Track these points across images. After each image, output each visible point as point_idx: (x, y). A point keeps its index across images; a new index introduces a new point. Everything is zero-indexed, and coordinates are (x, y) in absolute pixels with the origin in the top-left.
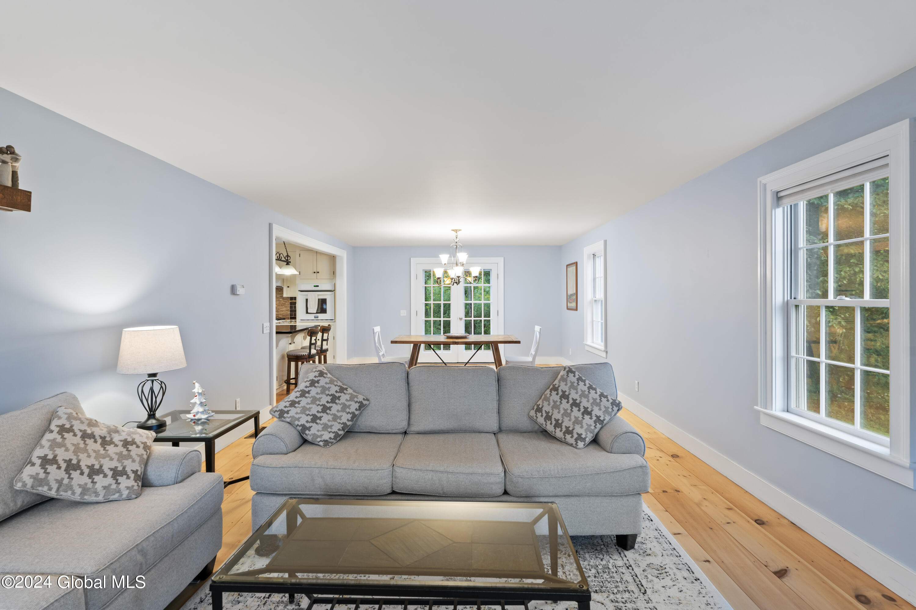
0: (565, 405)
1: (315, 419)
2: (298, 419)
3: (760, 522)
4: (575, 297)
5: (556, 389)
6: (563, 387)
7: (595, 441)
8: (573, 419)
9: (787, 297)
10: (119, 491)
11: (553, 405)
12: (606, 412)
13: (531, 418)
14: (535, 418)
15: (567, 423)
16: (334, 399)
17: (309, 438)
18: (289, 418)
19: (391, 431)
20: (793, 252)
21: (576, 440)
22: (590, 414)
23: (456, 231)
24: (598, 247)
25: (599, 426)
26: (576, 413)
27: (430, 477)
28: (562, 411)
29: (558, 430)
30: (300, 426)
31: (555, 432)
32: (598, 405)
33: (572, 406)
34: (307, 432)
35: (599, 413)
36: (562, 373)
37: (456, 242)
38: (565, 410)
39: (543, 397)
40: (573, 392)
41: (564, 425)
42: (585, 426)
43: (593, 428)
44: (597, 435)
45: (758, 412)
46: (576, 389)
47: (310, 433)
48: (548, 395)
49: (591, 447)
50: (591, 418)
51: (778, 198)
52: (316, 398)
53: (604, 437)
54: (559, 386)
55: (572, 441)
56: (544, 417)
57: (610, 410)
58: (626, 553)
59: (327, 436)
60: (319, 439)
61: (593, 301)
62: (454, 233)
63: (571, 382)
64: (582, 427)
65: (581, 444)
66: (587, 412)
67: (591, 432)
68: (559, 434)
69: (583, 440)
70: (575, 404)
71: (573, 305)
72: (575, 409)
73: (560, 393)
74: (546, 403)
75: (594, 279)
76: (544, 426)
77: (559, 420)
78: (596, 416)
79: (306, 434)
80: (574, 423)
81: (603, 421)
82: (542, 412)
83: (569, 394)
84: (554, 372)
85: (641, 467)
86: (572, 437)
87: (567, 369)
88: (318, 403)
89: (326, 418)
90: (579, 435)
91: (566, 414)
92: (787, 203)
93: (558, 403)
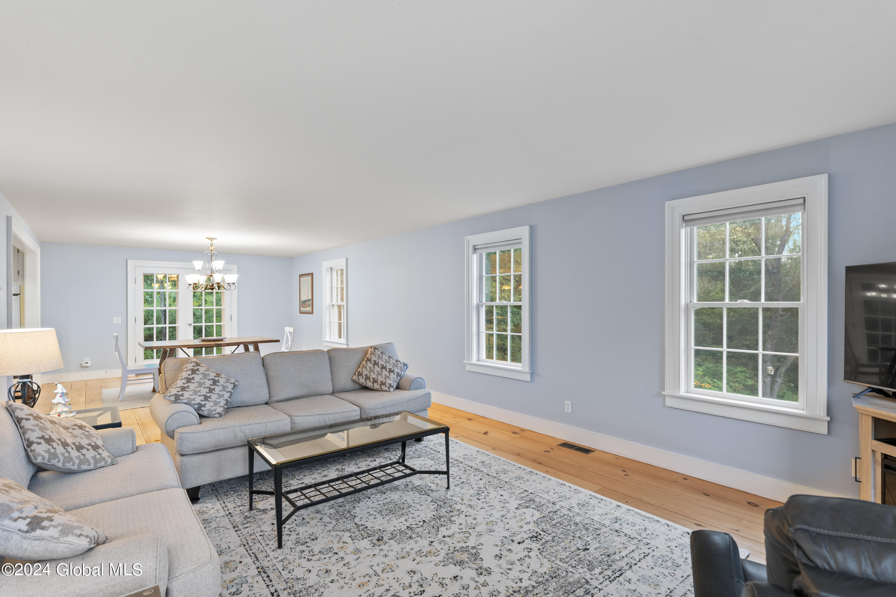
0: (377, 369)
1: (206, 398)
2: (194, 399)
3: (470, 419)
4: (310, 302)
5: (369, 360)
6: (374, 358)
7: (398, 388)
8: (384, 376)
9: (478, 301)
10: (104, 459)
11: (370, 370)
12: (401, 369)
13: (354, 381)
14: (357, 380)
15: (380, 379)
16: (215, 382)
17: (205, 413)
18: (185, 399)
19: (257, 403)
20: (480, 278)
21: (389, 387)
22: (393, 372)
23: (211, 239)
24: (340, 263)
25: (399, 378)
26: (385, 373)
27: (317, 419)
28: (376, 373)
29: (375, 384)
30: (197, 405)
31: (374, 386)
32: (397, 366)
33: (381, 369)
34: (203, 408)
35: (398, 371)
36: (370, 350)
37: (211, 250)
38: (378, 372)
39: (361, 366)
40: (380, 361)
41: (379, 381)
42: (392, 379)
43: (396, 379)
44: (398, 383)
45: (465, 363)
46: (382, 359)
47: (206, 409)
48: (365, 365)
49: (397, 391)
50: (394, 374)
51: (475, 249)
52: (201, 382)
53: (402, 383)
54: (371, 358)
55: (386, 389)
56: (364, 378)
57: (403, 368)
58: (421, 443)
59: (220, 410)
60: (214, 413)
61: (331, 306)
62: (209, 242)
63: (378, 355)
64: (390, 380)
65: (392, 389)
66: (391, 371)
67: (395, 382)
68: (376, 386)
69: (392, 387)
70: (383, 367)
71: (309, 309)
72: (384, 370)
73: (373, 362)
74: (364, 370)
75: (332, 288)
76: (365, 384)
77: (375, 378)
78: (397, 373)
79: (202, 411)
80: (385, 378)
81: (400, 375)
82: (362, 376)
83: (378, 362)
84: (365, 351)
85: (428, 394)
86: (386, 386)
87: (373, 348)
88: (204, 386)
89: (214, 397)
90: (390, 384)
91: (379, 374)
92: (479, 251)
93: (373, 368)
